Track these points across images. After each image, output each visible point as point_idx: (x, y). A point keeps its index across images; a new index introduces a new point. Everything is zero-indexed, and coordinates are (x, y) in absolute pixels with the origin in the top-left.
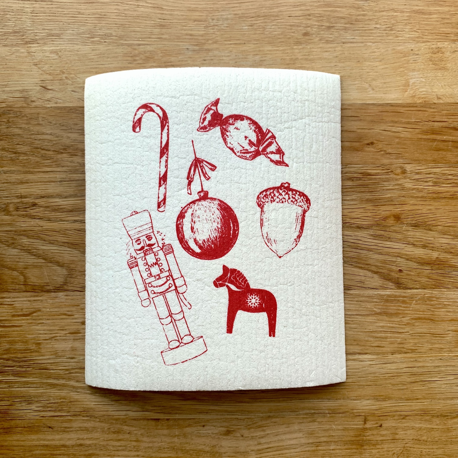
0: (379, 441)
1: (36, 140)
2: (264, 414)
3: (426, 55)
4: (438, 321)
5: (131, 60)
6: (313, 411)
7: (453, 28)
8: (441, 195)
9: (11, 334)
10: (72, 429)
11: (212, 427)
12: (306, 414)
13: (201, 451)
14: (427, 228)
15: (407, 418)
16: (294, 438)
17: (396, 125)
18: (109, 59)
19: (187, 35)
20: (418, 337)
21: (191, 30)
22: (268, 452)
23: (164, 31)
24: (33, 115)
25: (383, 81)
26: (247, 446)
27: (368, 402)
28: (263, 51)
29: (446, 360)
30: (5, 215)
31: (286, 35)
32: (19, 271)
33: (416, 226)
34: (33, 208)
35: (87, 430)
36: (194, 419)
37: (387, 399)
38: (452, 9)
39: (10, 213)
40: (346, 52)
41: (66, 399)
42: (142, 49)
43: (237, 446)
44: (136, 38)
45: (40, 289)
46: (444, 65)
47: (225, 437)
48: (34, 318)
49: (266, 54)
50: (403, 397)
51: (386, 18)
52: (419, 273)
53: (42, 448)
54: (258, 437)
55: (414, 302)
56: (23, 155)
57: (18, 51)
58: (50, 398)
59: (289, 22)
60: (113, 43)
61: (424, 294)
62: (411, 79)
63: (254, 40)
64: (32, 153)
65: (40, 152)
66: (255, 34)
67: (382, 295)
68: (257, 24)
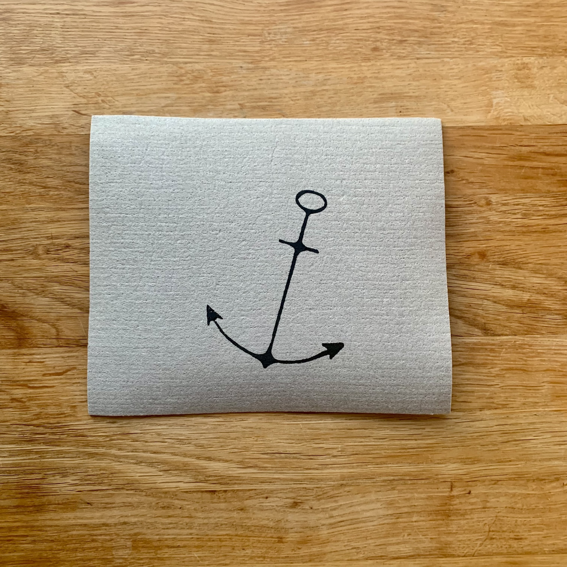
0: (467, 511)
1: (68, 172)
2: (336, 483)
3: (511, 72)
4: (531, 372)
5: (177, 81)
6: (392, 478)
7: (540, 41)
8: (531, 229)
9: (41, 396)
10: (114, 505)
11: (276, 499)
12: (384, 481)
13: (265, 527)
14: (516, 266)
15: (500, 483)
16: (371, 510)
17: (479, 150)
18: (151, 80)
19: (240, 51)
20: (509, 390)
21: (245, 46)
22: (341, 526)
23: (214, 47)
24: (65, 144)
25: (463, 101)
26: (318, 520)
27: (455, 465)
28: (327, 68)
29: (542, 416)
30: (33, 259)
31: (353, 51)
32: (51, 323)
33: (504, 264)
34: (66, 250)
35: (130, 505)
36: (255, 489)
37: (476, 462)
38: (539, 20)
39: (39, 257)
40: (421, 70)
41: (106, 470)
42: (190, 68)
43: (305, 519)
44: (182, 55)
45: (75, 343)
46: (531, 82)
47: (291, 510)
48: (69, 377)
49: (331, 72)
50: (494, 459)
51: (465, 30)
52: (509, 317)
53: (79, 528)
54: (330, 509)
55: (504, 350)
56: (54, 190)
57: (46, 72)
58: (88, 469)
59: (356, 36)
60: (156, 61)
61: (515, 342)
62: (495, 98)
63: (317, 56)
64: (64, 188)
65: (73, 186)
66: (317, 49)
67: (467, 343)
68: (319, 38)
